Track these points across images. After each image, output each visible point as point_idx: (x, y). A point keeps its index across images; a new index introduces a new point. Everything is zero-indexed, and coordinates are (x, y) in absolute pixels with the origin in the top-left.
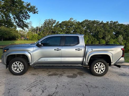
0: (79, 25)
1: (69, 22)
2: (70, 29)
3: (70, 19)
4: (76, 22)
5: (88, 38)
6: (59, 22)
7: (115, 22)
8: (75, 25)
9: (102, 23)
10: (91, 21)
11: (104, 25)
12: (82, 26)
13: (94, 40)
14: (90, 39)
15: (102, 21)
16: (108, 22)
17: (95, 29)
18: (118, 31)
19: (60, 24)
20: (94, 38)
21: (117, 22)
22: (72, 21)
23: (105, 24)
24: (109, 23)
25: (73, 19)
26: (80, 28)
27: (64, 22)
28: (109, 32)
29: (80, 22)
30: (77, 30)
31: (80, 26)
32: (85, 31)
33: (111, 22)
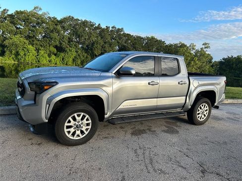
0: (56, 25)
1: (33, 14)
2: (37, 30)
3: (35, 8)
4: (50, 18)
5: (76, 53)
6: (8, 10)
7: (119, 29)
8: (47, 23)
9: (99, 27)
10: (79, 20)
11: (102, 32)
12: (63, 27)
13: (87, 57)
14: (79, 55)
15: (99, 24)
16: (108, 28)
17: (87, 37)
18: (124, 46)
19: (11, 16)
20: (86, 55)
21: (122, 30)
22: (40, 13)
23: (103, 30)
24: (111, 29)
25: (40, 9)
26: (58, 32)
27: (21, 13)
28: (110, 45)
29: (59, 19)
30: (52, 34)
31: (59, 27)
32: (69, 38)
33: (113, 27)
